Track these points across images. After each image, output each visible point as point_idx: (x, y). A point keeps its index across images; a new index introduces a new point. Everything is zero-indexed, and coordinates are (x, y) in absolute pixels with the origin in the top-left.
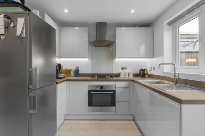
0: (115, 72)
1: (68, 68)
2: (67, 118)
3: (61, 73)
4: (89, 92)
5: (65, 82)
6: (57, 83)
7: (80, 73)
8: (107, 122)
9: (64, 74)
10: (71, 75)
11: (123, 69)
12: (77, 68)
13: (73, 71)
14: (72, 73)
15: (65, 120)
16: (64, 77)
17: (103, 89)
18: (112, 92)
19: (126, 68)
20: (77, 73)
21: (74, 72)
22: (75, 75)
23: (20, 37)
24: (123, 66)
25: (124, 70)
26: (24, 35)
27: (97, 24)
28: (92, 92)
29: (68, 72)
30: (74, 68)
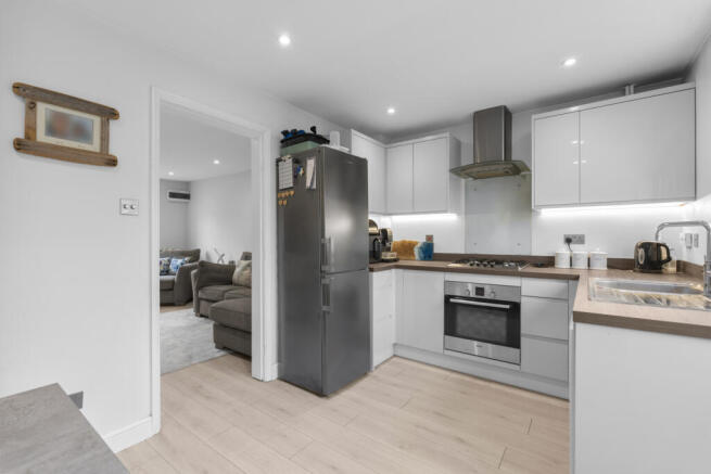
0: (539, 250)
1: (408, 239)
2: (400, 352)
3: (389, 250)
4: (447, 298)
5: (393, 271)
6: (372, 270)
7: (436, 250)
8: (493, 386)
9: (395, 253)
10: (413, 255)
11: (568, 241)
12: (430, 238)
13: (419, 245)
14: (416, 251)
15: (395, 356)
16: (395, 260)
17: (483, 294)
18: (508, 307)
19: (581, 240)
20: (428, 251)
21: (421, 248)
22: (422, 255)
23: (310, 189)
24: (571, 233)
25: (572, 246)
26: (314, 187)
27: (474, 117)
28: (452, 300)
29: (407, 248)
30: (422, 240)
